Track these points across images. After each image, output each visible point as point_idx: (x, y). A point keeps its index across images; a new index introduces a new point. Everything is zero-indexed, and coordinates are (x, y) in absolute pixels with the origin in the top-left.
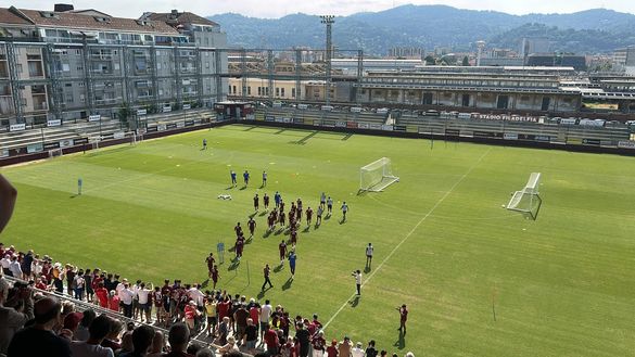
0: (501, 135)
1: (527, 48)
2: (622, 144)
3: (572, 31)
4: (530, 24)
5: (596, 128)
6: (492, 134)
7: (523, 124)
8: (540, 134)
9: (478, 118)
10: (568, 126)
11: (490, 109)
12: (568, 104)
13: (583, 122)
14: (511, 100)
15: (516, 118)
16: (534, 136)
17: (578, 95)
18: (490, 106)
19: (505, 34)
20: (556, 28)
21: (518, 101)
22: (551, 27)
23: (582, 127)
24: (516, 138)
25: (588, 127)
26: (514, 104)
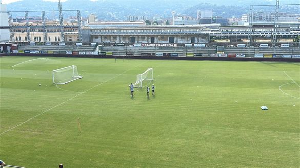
0: (154, 54)
1: (200, 15)
2: (212, 55)
6: (150, 54)
7: (167, 47)
8: (174, 52)
9: (144, 46)
13: (195, 45)
16: (171, 53)
17: (208, 35)
23: (195, 48)
24: (162, 55)
25: (198, 47)
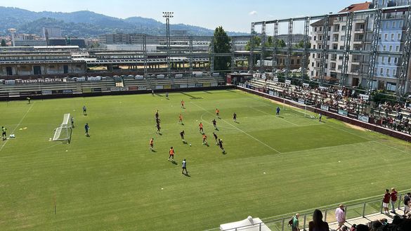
0: (40, 92)
1: (47, 33)
2: (113, 89)
3: (72, 23)
4: (45, 18)
5: (98, 81)
6: (33, 93)
7: (54, 83)
8: (65, 88)
9: (20, 83)
10: (81, 82)
11: (29, 76)
12: (79, 69)
13: (89, 79)
14: (42, 69)
15: (48, 80)
16: (62, 90)
17: (83, 62)
18: (29, 73)
19: (30, 24)
20: (62, 21)
21: (48, 69)
22: (60, 21)
23: (89, 82)
24: (51, 93)
25: (93, 81)
26: (45, 71)
